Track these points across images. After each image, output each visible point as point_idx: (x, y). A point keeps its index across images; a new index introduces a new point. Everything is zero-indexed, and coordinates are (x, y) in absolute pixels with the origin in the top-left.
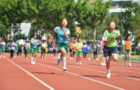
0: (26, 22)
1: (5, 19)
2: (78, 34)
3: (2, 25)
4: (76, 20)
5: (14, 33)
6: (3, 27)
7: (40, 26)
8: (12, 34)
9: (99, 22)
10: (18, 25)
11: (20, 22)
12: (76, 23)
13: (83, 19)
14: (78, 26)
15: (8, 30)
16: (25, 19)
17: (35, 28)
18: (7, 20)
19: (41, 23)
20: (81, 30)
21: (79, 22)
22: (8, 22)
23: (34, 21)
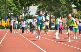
0: (33, 6)
1: (18, 3)
2: (75, 14)
3: (16, 8)
4: (73, 3)
5: (25, 14)
6: (16, 10)
7: (44, 9)
8: (23, 15)
10: (27, 8)
11: (29, 5)
12: (73, 6)
13: (79, 2)
14: (74, 8)
15: (20, 12)
16: (33, 3)
17: (41, 10)
18: (19, 4)
19: (45, 6)
20: (77, 11)
21: (75, 5)
22: (20, 5)
23: (40, 4)
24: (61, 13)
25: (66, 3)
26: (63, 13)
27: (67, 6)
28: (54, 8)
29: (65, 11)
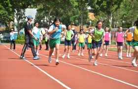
0: (31, 8)
1: (7, 4)
2: (91, 20)
3: (4, 12)
4: (88, 5)
5: (18, 20)
6: (5, 14)
7: (48, 13)
9: (116, 6)
10: (22, 11)
11: (24, 7)
12: (89, 8)
13: (97, 3)
14: (90, 11)
15: (11, 17)
16: (30, 5)
17: (42, 14)
18: (10, 5)
19: (49, 9)
20: (95, 16)
21: (92, 7)
22: (11, 7)
23: (41, 6)
24: (71, 19)
25: (78, 4)
26: (75, 19)
27: (80, 9)
28: (62, 11)
29: (77, 16)
